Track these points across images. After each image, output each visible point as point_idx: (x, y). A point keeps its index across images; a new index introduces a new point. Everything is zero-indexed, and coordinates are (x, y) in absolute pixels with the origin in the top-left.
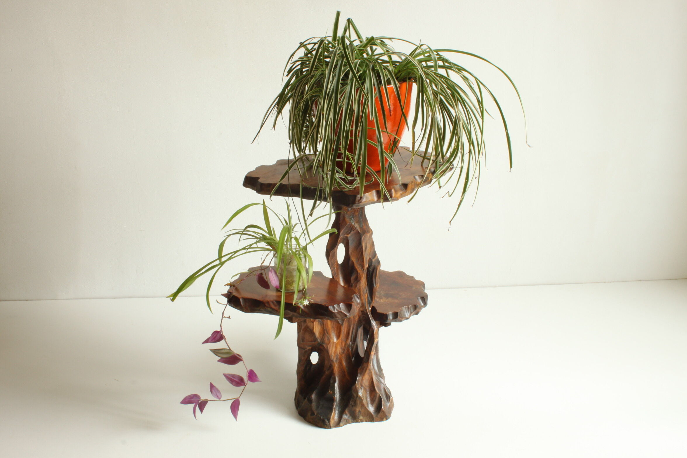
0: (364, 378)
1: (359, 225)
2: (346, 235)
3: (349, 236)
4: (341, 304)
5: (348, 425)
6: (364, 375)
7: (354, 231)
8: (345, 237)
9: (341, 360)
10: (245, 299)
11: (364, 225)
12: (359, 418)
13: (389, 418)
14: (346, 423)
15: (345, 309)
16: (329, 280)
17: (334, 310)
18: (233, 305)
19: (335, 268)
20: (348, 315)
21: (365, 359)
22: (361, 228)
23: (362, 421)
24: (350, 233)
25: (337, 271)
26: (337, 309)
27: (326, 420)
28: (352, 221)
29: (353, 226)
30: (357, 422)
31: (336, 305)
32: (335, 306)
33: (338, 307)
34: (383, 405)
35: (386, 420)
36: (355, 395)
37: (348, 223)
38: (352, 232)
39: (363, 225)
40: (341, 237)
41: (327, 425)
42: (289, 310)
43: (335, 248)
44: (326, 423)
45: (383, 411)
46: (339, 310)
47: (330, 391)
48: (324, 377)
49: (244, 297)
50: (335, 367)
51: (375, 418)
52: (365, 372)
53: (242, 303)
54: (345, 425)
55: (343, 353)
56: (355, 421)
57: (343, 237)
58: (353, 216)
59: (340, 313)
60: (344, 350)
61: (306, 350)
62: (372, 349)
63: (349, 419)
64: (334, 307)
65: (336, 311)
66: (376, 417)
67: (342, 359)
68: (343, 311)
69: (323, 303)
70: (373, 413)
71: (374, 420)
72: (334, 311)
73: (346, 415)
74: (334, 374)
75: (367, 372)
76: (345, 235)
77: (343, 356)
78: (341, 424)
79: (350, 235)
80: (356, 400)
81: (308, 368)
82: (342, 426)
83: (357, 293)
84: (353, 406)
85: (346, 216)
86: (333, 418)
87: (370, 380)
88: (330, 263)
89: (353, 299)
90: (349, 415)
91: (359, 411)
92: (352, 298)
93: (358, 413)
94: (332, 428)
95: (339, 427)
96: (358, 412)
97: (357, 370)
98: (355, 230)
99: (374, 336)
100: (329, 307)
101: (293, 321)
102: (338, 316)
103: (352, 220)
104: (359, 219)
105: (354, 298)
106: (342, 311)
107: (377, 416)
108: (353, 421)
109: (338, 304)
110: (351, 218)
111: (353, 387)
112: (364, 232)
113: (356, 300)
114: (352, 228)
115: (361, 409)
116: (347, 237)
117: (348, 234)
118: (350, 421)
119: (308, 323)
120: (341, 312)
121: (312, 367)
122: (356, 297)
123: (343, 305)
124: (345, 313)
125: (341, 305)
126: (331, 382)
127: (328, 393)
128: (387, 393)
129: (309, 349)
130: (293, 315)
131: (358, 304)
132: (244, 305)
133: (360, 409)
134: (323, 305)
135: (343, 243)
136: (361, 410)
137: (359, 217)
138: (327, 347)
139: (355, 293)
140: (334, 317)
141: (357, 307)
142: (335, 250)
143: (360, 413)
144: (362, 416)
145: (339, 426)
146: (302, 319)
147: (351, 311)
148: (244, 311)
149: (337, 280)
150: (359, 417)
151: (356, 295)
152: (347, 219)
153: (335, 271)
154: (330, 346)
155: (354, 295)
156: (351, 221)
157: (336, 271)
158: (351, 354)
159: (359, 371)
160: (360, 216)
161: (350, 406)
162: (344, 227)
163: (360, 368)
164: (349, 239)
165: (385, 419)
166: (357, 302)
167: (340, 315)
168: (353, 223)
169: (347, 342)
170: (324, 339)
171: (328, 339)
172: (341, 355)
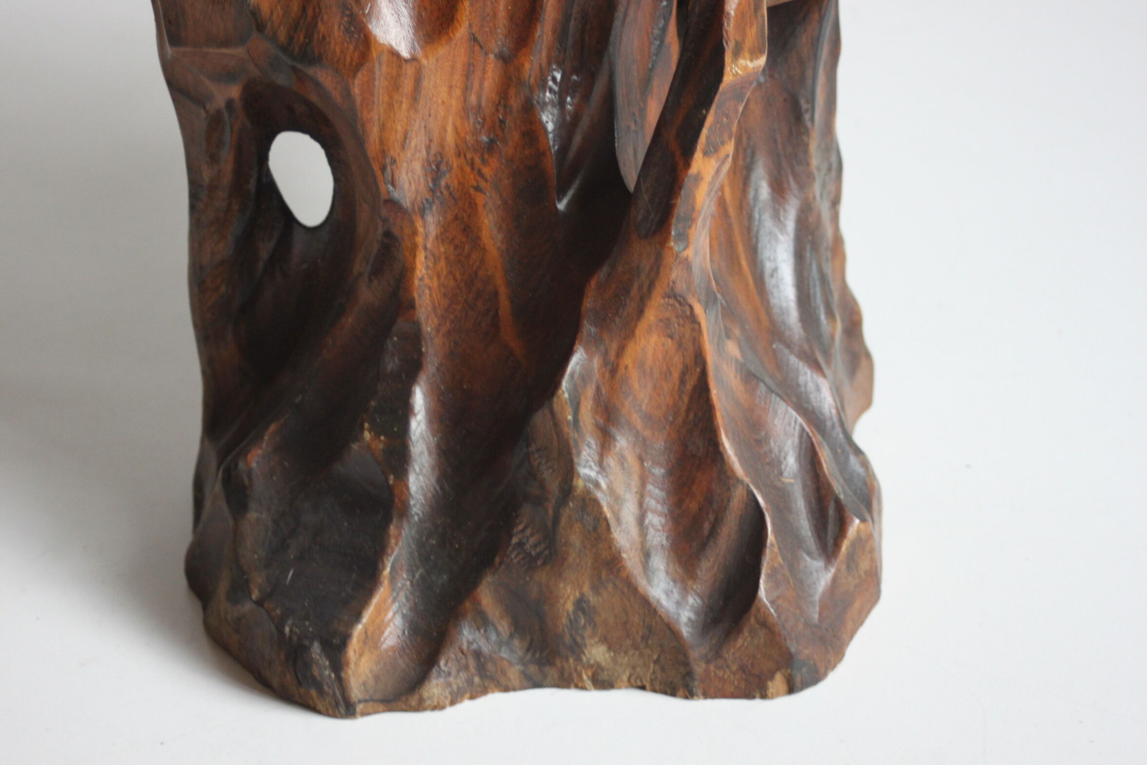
0: (628, 360)
5: (495, 700)
6: (628, 333)
9: (473, 205)
12: (578, 659)
13: (815, 677)
14: (477, 679)
21: (641, 210)
23: (603, 683)
27: (316, 648)
30: (565, 681)
34: (769, 576)
35: (792, 689)
36: (554, 486)
41: (318, 686)
44: (316, 672)
45: (765, 624)
47: (367, 435)
48: (349, 321)
50: (421, 257)
51: (699, 668)
52: (640, 312)
54: (472, 698)
55: (491, 147)
56: (553, 673)
60: (497, 128)
62: (705, 132)
63: (504, 654)
66: (708, 662)
67: (480, 199)
70: (685, 631)
71: (697, 686)
73: (483, 622)
74: (412, 306)
75: (651, 315)
77: (486, 171)
78: (434, 688)
80: (556, 520)
81: (265, 249)
82: (438, 707)
84: (531, 563)
86: (372, 640)
87: (683, 374)
90: (504, 627)
91: (580, 604)
93: (573, 623)
94: (364, 714)
95: (419, 707)
96: (570, 607)
97: (579, 294)
99: (721, 26)
107: (718, 653)
108: (533, 669)
111: (540, 419)
115: (595, 589)
118: (514, 673)
121: (298, 247)
126: (391, 364)
127: (355, 446)
128: (829, 485)
133: (586, 589)
136: (593, 599)
138: (348, 94)
143: (591, 621)
144: (604, 640)
145: (414, 702)
150: (577, 649)
154: (369, 89)
158: (550, 165)
159: (589, 303)
161: (514, 556)
163: (603, 273)
165: (778, 682)
169: (519, 69)
170: (315, 18)
171: (347, 30)
172: (472, 165)
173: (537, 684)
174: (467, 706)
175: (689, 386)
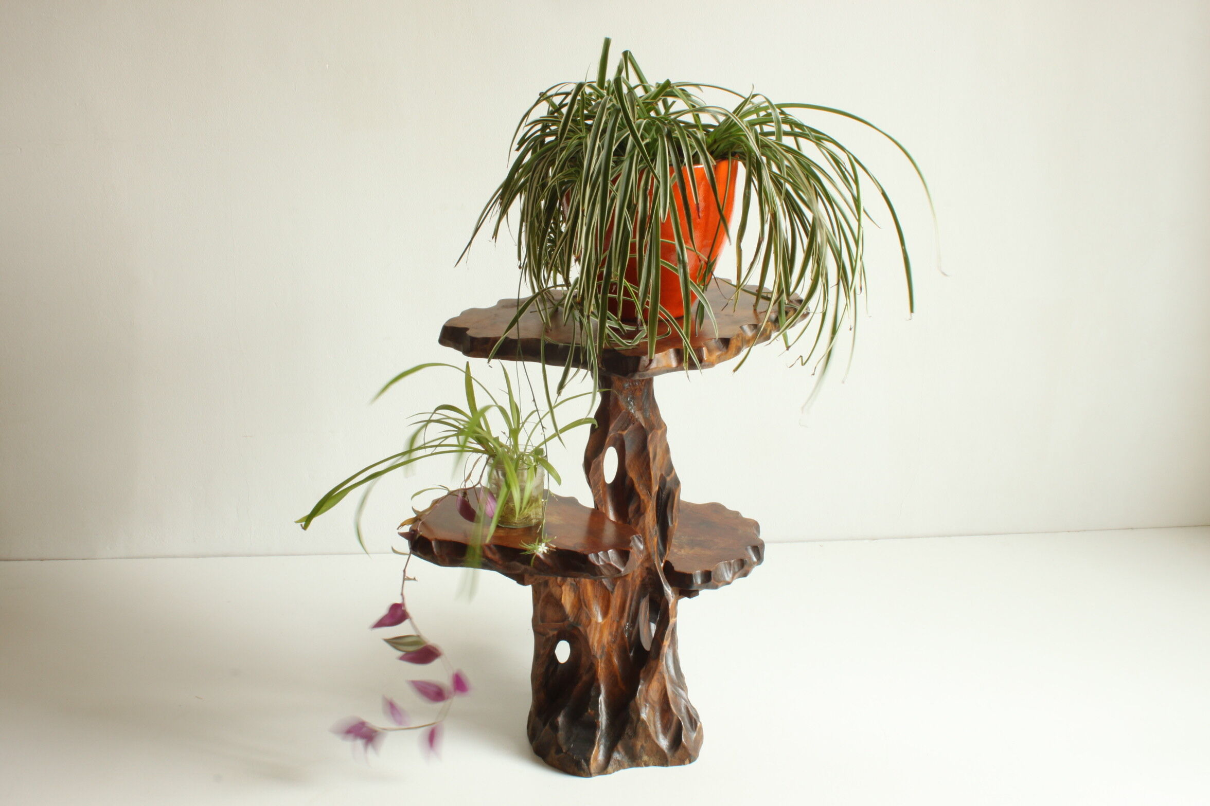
0: (650, 688)
1: (642, 413)
2: (619, 432)
3: (624, 433)
4: (611, 550)
5: (622, 771)
6: (650, 682)
7: (633, 424)
8: (617, 436)
9: (611, 655)
10: (441, 543)
11: (651, 414)
12: (641, 760)
13: (695, 759)
14: (618, 766)
15: (617, 560)
16: (590, 512)
17: (599, 562)
18: (419, 553)
19: (600, 490)
20: (622, 570)
21: (652, 654)
22: (646, 419)
23: (647, 765)
24: (626, 428)
25: (604, 494)
26: (602, 560)
27: (583, 760)
28: (630, 408)
29: (633, 416)
30: (638, 765)
31: (601, 552)
32: (600, 554)
33: (604, 556)
34: (685, 735)
35: (690, 762)
36: (634, 717)
37: (624, 411)
38: (631, 427)
39: (649, 415)
40: (612, 434)
41: (584, 770)
42: (518, 561)
43: (601, 455)
44: (583, 767)
45: (684, 747)
46: (607, 562)
47: (589, 710)
48: (580, 685)
49: (439, 538)
50: (599, 668)
51: (669, 759)
52: (653, 677)
53: (435, 550)
54: (617, 771)
55: (614, 642)
56: (635, 764)
57: (614, 435)
58: (633, 398)
59: (608, 567)
60: (615, 637)
61: (547, 636)
62: (666, 635)
63: (624, 760)
64: (597, 556)
65: (601, 563)
66: (671, 757)
67: (612, 654)
68: (614, 562)
69: (579, 549)
70: (666, 751)
71: (669, 764)
72: (597, 563)
73: (619, 752)
74: (598, 679)
75: (655, 678)
76: (617, 431)
77: (614, 647)
78: (610, 768)
79: (626, 432)
80: (636, 726)
81: (551, 669)
82: (610, 773)
83: (638, 534)
84: (630, 737)
85: (621, 398)
86: (596, 759)
87: (661, 691)
88: (591, 482)
89: (632, 544)
90: (623, 753)
91: (642, 746)
92: (629, 542)
93: (640, 751)
94: (594, 776)
95: (607, 774)
96: (639, 747)
97: (638, 674)
98: (636, 423)
99: (668, 612)
100: (590, 555)
101: (525, 582)
102: (605, 571)
103: (631, 405)
104: (643, 404)
105: (634, 541)
106: (612, 563)
107: (673, 755)
108: (630, 763)
109: (606, 552)
110: (628, 402)
111: (632, 703)
112: (652, 428)
113: (636, 545)
114: (630, 420)
115: (645, 742)
116: (621, 435)
117: (623, 430)
118: (626, 764)
119: (553, 587)
120: (611, 565)
121: (559, 668)
122: (637, 540)
123: (614, 552)
124: (617, 567)
125: (610, 551)
126: (593, 693)
127: (586, 714)
128: (692, 716)
129: (553, 636)
130: (526, 570)
131: (641, 552)
132: (438, 553)
133: (643, 742)
134: (579, 551)
135: (614, 446)
136: (645, 745)
137: (643, 400)
138: (586, 632)
139: (635, 533)
140: (598, 573)
141: (638, 557)
142: (601, 458)
143: (645, 752)
144: (647, 754)
145: (605, 772)
146: (542, 578)
147: (628, 563)
148: (439, 562)
149: (604, 511)
150: (641, 757)
151: (636, 536)
152: (622, 403)
153: (600, 495)
154: (590, 631)
155: (634, 536)
156: (628, 406)
157: (602, 495)
158: (627, 644)
159: (642, 675)
160: (644, 398)
161: (626, 736)
162: (617, 417)
163: (644, 668)
164: (625, 438)
165: (687, 761)
166: (638, 548)
167: (609, 570)
168: (632, 411)
169: (621, 624)
170: (580, 616)
171: (586, 617)
172: (610, 646)
173: (630, 766)
174: (616, 773)
175: (663, 693)
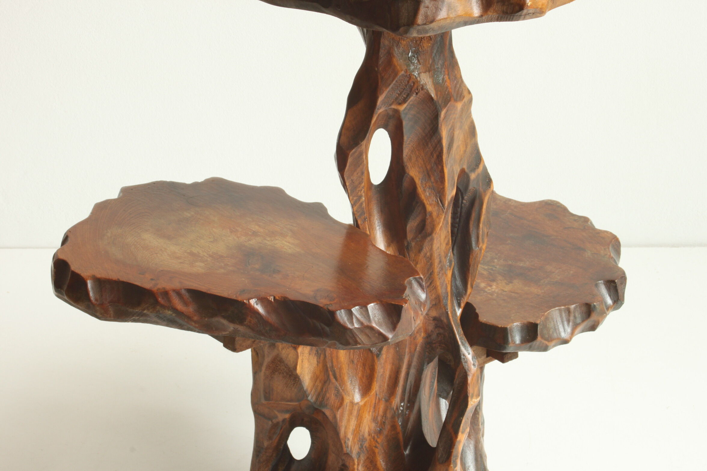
1: (432, 77)
2: (394, 107)
3: (402, 108)
4: (372, 304)
7: (417, 94)
8: (391, 113)
9: (374, 453)
10: (100, 283)
11: (446, 77)
15: (381, 320)
16: (344, 231)
17: (352, 323)
18: (66, 298)
19: (360, 197)
20: (390, 336)
21: (440, 454)
22: (436, 85)
24: (405, 101)
25: (368, 204)
26: (358, 320)
28: (412, 67)
29: (416, 82)
31: (357, 307)
32: (355, 310)
33: (361, 314)
37: (403, 72)
38: (413, 98)
39: (443, 79)
40: (381, 111)
42: (224, 317)
43: (364, 143)
46: (366, 323)
49: (98, 276)
53: (91, 294)
55: (380, 432)
57: (386, 110)
58: (417, 53)
59: (367, 331)
60: (382, 425)
61: (275, 421)
62: (462, 425)
64: (350, 314)
65: (356, 325)
67: (377, 451)
68: (376, 325)
69: (322, 302)
72: (349, 326)
76: (391, 105)
77: (379, 440)
79: (405, 106)
81: (281, 469)
83: (418, 274)
85: (397, 52)
88: (347, 184)
89: (407, 292)
92: (403, 289)
98: (421, 93)
100: (338, 312)
101: (237, 346)
102: (362, 338)
103: (413, 64)
104: (434, 61)
105: (411, 287)
106: (374, 325)
109: (364, 306)
110: (409, 59)
112: (447, 98)
113: (414, 293)
114: (411, 88)
116: (396, 111)
117: (400, 104)
119: (283, 349)
120: (372, 328)
121: (293, 467)
122: (415, 285)
123: (377, 306)
124: (382, 331)
125: (371, 306)
129: (284, 420)
130: (236, 331)
131: (421, 304)
132: (96, 300)
134: (321, 305)
135: (385, 128)
137: (433, 55)
138: (335, 417)
139: (413, 272)
140: (351, 341)
141: (416, 312)
142: (363, 147)
146: (262, 341)
147: (399, 325)
148: (98, 314)
149: (368, 233)
151: (416, 280)
152: (399, 61)
153: (362, 204)
154: (342, 415)
155: (411, 278)
156: (408, 66)
157: (364, 205)
158: (401, 436)
160: (435, 52)
162: (390, 85)
164: (403, 116)
166: (417, 299)
167: (368, 336)
168: (416, 73)
169: (391, 403)
170: (326, 391)
171: (336, 396)
172: (374, 438)
